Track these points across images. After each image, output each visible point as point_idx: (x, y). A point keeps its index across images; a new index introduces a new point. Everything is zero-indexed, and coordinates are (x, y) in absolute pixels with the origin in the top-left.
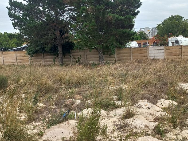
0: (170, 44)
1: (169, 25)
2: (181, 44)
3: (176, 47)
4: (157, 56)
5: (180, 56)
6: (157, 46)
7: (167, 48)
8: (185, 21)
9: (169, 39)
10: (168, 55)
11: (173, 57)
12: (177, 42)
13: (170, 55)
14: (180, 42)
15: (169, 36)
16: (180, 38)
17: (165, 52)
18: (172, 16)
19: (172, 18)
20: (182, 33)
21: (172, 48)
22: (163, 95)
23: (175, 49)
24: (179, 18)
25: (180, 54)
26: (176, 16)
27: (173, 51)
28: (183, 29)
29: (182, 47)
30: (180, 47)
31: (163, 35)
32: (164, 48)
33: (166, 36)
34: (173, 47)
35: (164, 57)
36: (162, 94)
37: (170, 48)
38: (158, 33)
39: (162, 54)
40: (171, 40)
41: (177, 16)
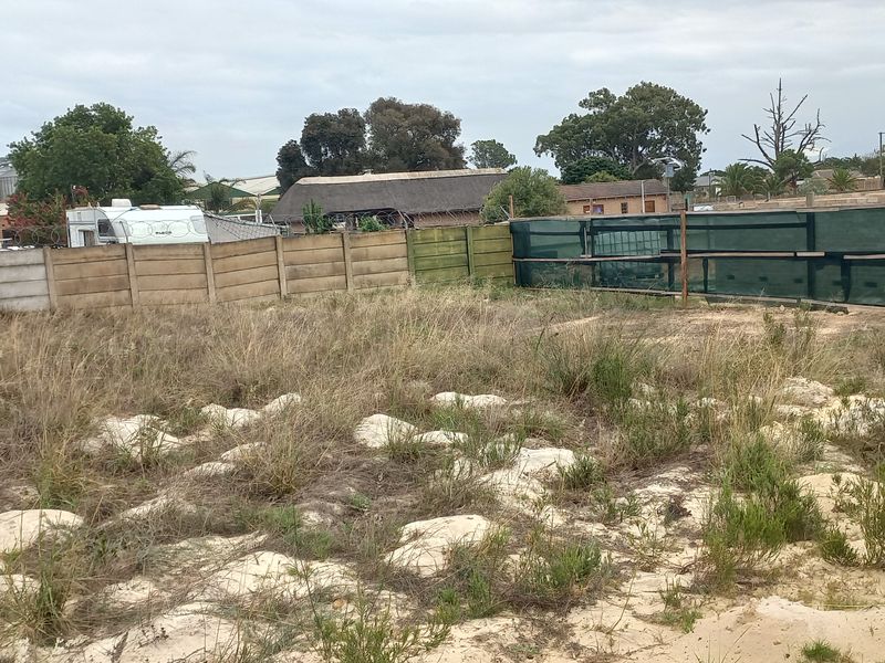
0: (76, 240)
1: (72, 148)
2: (123, 240)
3: (100, 252)
4: (12, 295)
5: (125, 293)
6: (15, 248)
7: (62, 257)
8: (145, 133)
9: (71, 215)
10: (66, 292)
11: (90, 298)
12: (105, 227)
13: (77, 290)
14: (117, 227)
15: (72, 202)
16: (119, 211)
17: (51, 276)
18: (80, 108)
19: (79, 117)
20: (136, 186)
21: (82, 255)
22: (15, 491)
23: (99, 259)
24: (113, 122)
25: (122, 285)
26: (96, 108)
27: (89, 271)
28: (137, 169)
29: (129, 253)
30: (120, 252)
31: (44, 196)
32: (45, 256)
33: (59, 199)
34: (88, 253)
35: (45, 300)
36: (8, 485)
37: (76, 256)
38: (21, 186)
39: (39, 288)
40: (80, 218)
41: (105, 110)
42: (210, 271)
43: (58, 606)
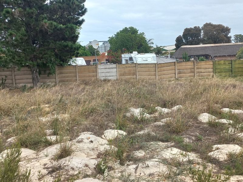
0: (124, 62)
1: (123, 38)
2: (135, 62)
3: (129, 65)
4: (108, 75)
5: (135, 76)
6: (109, 64)
7: (120, 66)
8: (141, 34)
9: (123, 55)
10: (121, 75)
11: (127, 77)
12: (131, 59)
13: (124, 75)
14: (134, 59)
15: (123, 52)
16: (134, 54)
17: (117, 71)
18: (126, 28)
19: (125, 30)
20: (138, 48)
21: (125, 66)
22: (110, 124)
23: (129, 67)
24: (133, 31)
25: (134, 74)
26: (130, 28)
27: (127, 70)
28: (138, 44)
29: (137, 65)
30: (135, 65)
31: (116, 51)
32: (116, 66)
33: (120, 52)
34: (127, 65)
35: (116, 77)
36: (109, 123)
37: (123, 66)
38: (111, 48)
39: (114, 74)
40: (125, 56)
41: (132, 28)
42: (157, 71)
43: (122, 155)
